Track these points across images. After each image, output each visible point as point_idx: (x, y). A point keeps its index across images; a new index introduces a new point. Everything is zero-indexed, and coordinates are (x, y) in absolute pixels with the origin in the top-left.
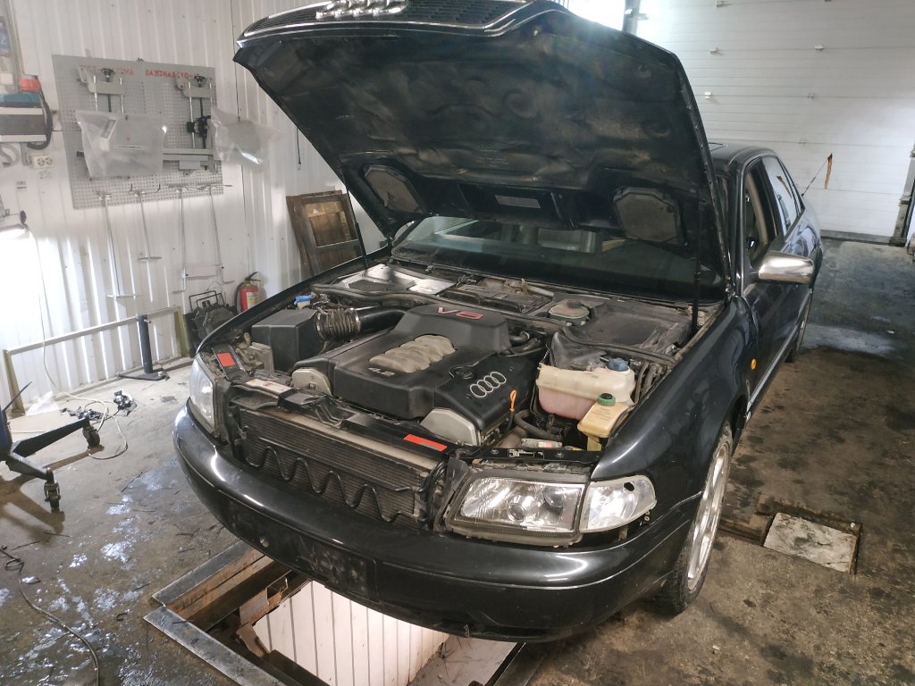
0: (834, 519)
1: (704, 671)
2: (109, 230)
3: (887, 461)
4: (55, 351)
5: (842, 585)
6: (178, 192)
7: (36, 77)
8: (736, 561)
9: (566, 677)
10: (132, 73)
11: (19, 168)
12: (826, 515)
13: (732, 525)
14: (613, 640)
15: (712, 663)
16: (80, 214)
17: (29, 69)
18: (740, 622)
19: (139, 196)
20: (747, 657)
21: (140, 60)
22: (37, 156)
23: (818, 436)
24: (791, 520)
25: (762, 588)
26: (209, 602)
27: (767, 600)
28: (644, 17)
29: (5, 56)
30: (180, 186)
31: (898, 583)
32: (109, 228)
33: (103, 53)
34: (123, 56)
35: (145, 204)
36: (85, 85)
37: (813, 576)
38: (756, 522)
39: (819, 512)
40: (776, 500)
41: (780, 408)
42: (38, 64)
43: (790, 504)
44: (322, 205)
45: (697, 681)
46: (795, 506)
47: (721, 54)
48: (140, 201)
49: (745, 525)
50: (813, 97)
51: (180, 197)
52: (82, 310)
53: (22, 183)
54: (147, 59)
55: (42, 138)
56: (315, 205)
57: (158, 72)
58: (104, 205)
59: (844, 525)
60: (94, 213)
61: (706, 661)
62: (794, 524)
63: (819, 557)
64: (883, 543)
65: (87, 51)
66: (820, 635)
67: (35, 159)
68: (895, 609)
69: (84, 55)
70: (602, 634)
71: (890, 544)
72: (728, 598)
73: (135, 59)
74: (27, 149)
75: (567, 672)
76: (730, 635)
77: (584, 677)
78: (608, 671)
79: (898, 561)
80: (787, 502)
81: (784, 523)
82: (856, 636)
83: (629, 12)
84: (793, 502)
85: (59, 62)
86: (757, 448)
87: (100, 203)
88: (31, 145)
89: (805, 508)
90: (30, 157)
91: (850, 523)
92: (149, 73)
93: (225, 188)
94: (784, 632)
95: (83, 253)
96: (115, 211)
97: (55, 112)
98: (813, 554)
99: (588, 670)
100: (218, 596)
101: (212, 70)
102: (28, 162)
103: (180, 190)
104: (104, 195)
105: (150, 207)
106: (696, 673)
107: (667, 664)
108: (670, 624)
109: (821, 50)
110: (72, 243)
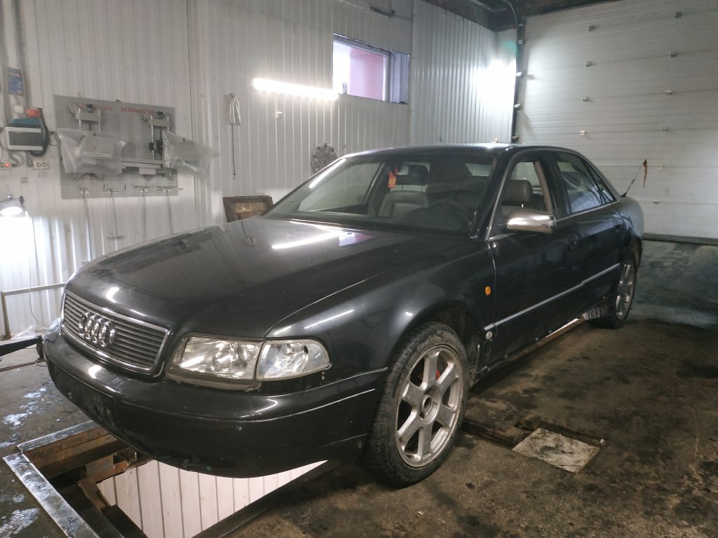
0: (588, 436)
1: (401, 528)
2: (87, 216)
3: (662, 398)
4: (40, 296)
5: (562, 480)
6: (142, 191)
7: (40, 109)
8: (478, 457)
9: (283, 521)
10: (111, 109)
11: (23, 169)
12: (582, 433)
13: (491, 434)
14: (338, 501)
15: (410, 523)
16: (67, 202)
17: (36, 103)
18: (453, 498)
19: (112, 193)
20: (444, 522)
21: (118, 101)
22: (36, 161)
23: (608, 379)
24: (548, 434)
25: (488, 476)
26: (63, 458)
27: (487, 485)
28: (532, 77)
29: (20, 95)
30: (143, 188)
31: (615, 482)
32: (87, 213)
33: (90, 95)
34: (105, 97)
35: (115, 199)
36: (74, 115)
37: (540, 472)
38: (513, 432)
39: (576, 429)
40: (543, 419)
41: (586, 358)
42: (42, 100)
43: (553, 422)
44: (250, 205)
45: (389, 533)
46: (557, 424)
47: (591, 101)
48: (111, 196)
49: (502, 433)
50: (666, 131)
51: (143, 196)
52: (63, 270)
53: (25, 179)
54: (123, 100)
55: (40, 148)
56: (244, 204)
57: (131, 109)
58: (84, 197)
59: (594, 441)
60: (76, 203)
61: (406, 521)
62: (549, 437)
63: (557, 461)
64: (620, 454)
65: (79, 94)
66: (520, 512)
67: (35, 163)
68: (599, 501)
69: (76, 96)
70: (332, 496)
71: (626, 455)
72: (454, 481)
73: (114, 100)
74: (30, 156)
75: (286, 518)
76: (439, 505)
77: (297, 522)
78: (319, 520)
79: (625, 467)
80: (550, 421)
81: (540, 436)
82: (552, 515)
83: (519, 74)
84: (555, 421)
85: (58, 100)
86: (548, 384)
87: (81, 196)
88: (34, 153)
89: (565, 426)
90: (32, 162)
91: (600, 439)
92: (124, 110)
93: (179, 191)
94: (488, 508)
95: (67, 230)
96: (93, 202)
97: (52, 133)
98: (553, 459)
99: (304, 519)
100: (72, 455)
101: (173, 109)
102: (30, 165)
103: (144, 191)
104: (84, 190)
105: (120, 201)
106: (392, 529)
107: (371, 520)
108: (392, 494)
109: (671, 94)
110: (59, 222)
